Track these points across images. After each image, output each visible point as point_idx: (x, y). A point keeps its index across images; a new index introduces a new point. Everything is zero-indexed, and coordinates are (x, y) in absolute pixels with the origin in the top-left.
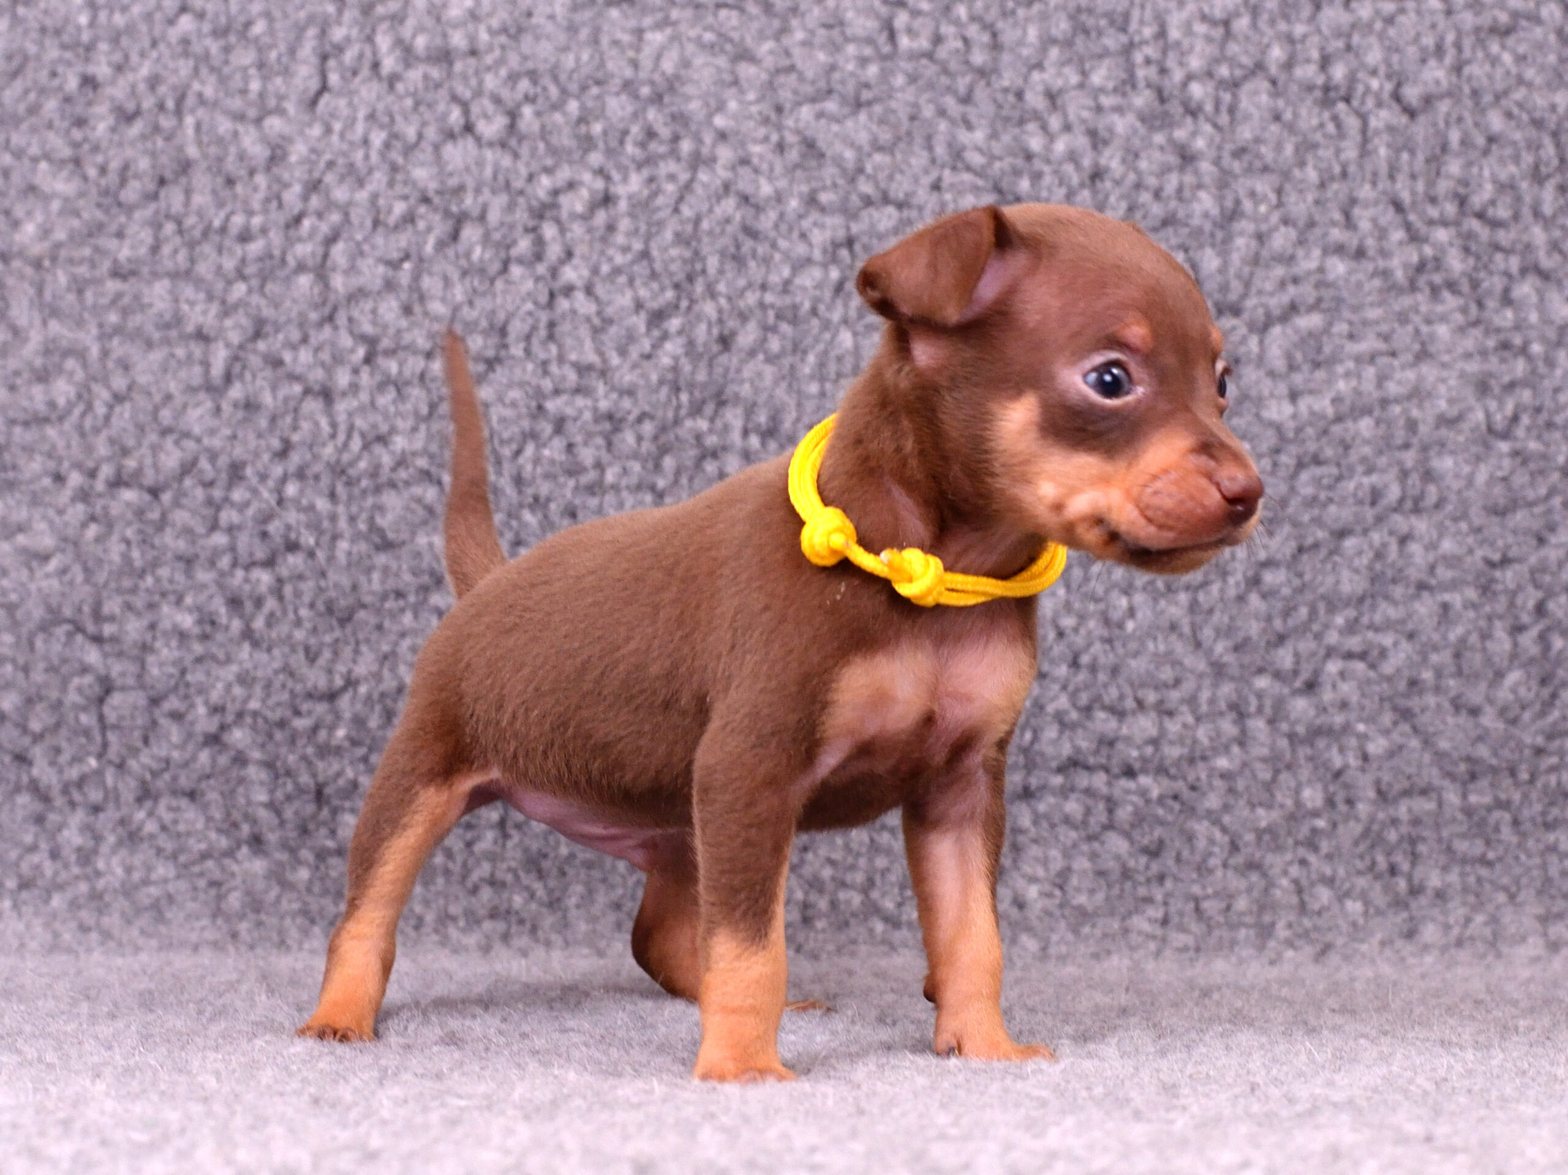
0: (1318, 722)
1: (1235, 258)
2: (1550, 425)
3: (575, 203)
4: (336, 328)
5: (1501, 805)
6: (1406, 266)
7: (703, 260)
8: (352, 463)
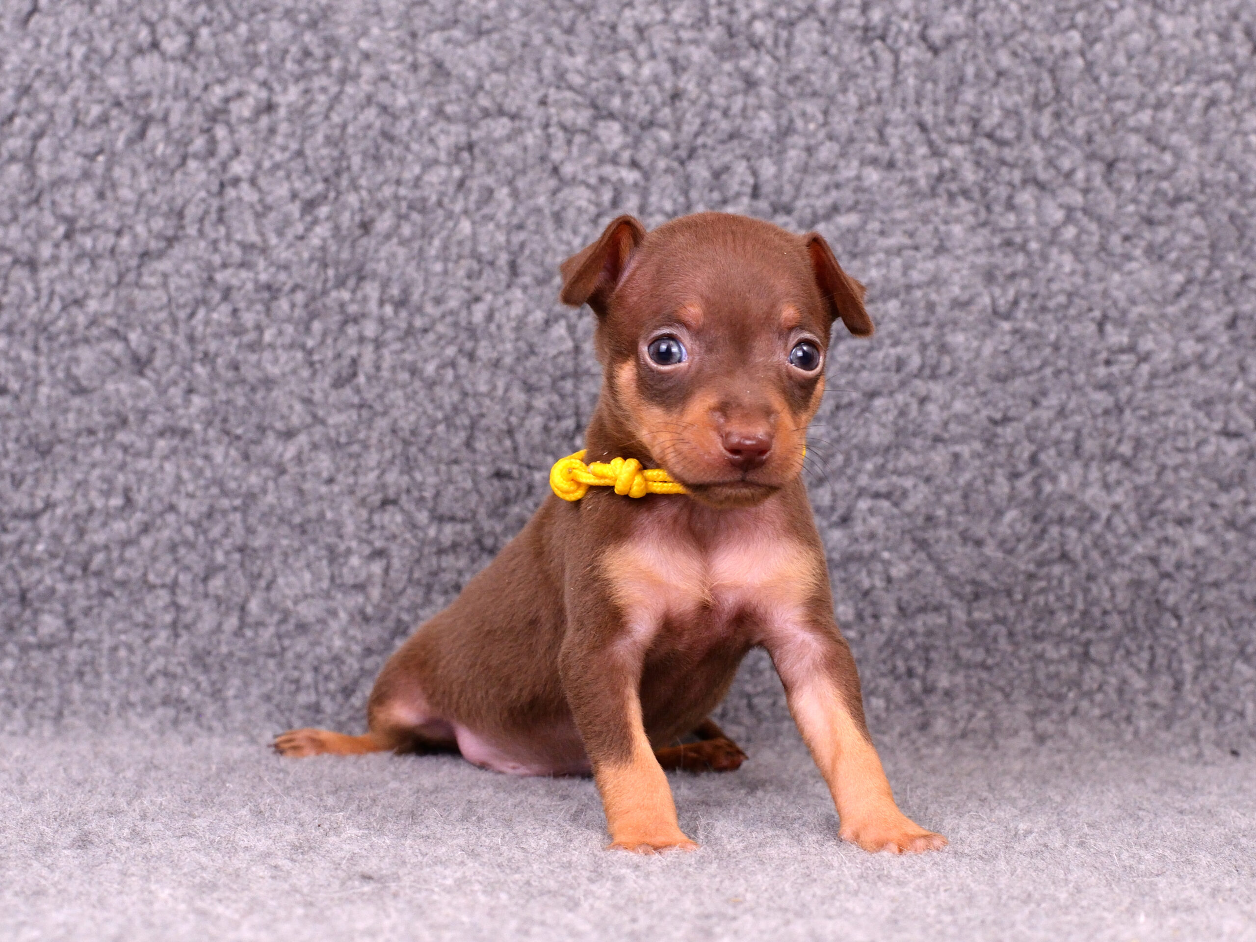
0: (851, 549)
1: (789, 166)
2: (1044, 309)
3: (242, 109)
4: (41, 209)
5: (1001, 620)
6: (928, 176)
7: (349, 158)
8: (53, 322)
